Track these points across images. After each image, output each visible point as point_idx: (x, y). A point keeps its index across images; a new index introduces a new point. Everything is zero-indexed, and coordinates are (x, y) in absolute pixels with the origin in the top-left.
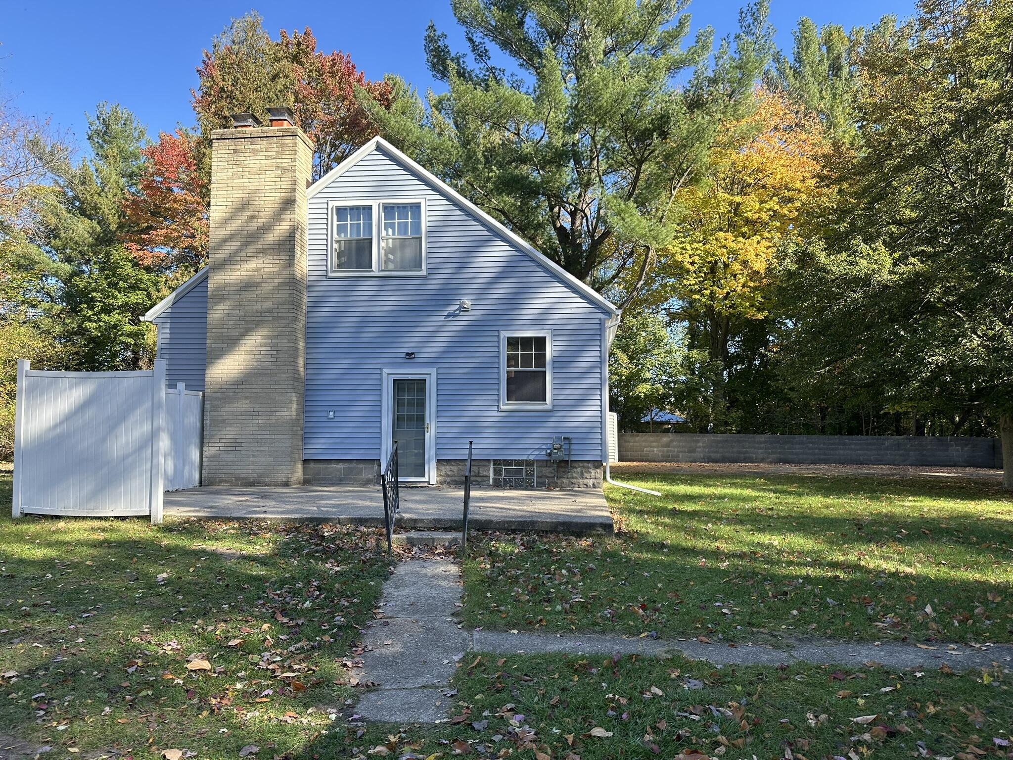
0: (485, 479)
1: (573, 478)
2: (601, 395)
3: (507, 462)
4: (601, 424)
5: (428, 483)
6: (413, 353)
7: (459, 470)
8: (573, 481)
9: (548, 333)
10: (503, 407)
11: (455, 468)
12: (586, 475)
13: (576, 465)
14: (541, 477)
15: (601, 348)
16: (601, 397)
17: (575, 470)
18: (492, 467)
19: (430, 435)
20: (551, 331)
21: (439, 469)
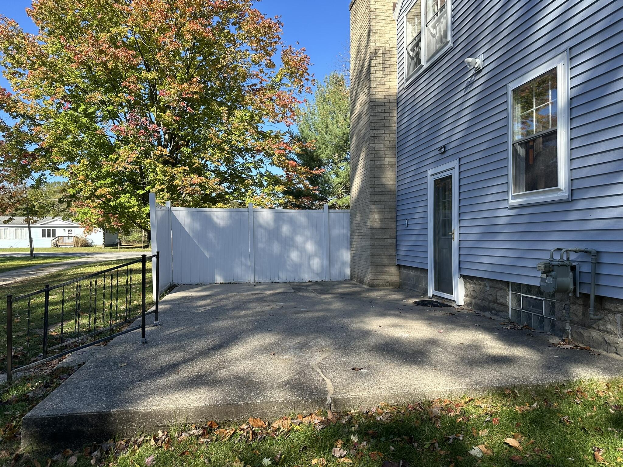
0: (502, 308)
1: (607, 332)
3: (527, 289)
5: (455, 302)
6: (444, 147)
7: (480, 291)
8: (608, 337)
9: (560, 60)
10: (513, 202)
11: (477, 288)
13: (612, 307)
17: (611, 317)
18: (511, 292)
19: (455, 244)
20: (566, 53)
21: (466, 288)
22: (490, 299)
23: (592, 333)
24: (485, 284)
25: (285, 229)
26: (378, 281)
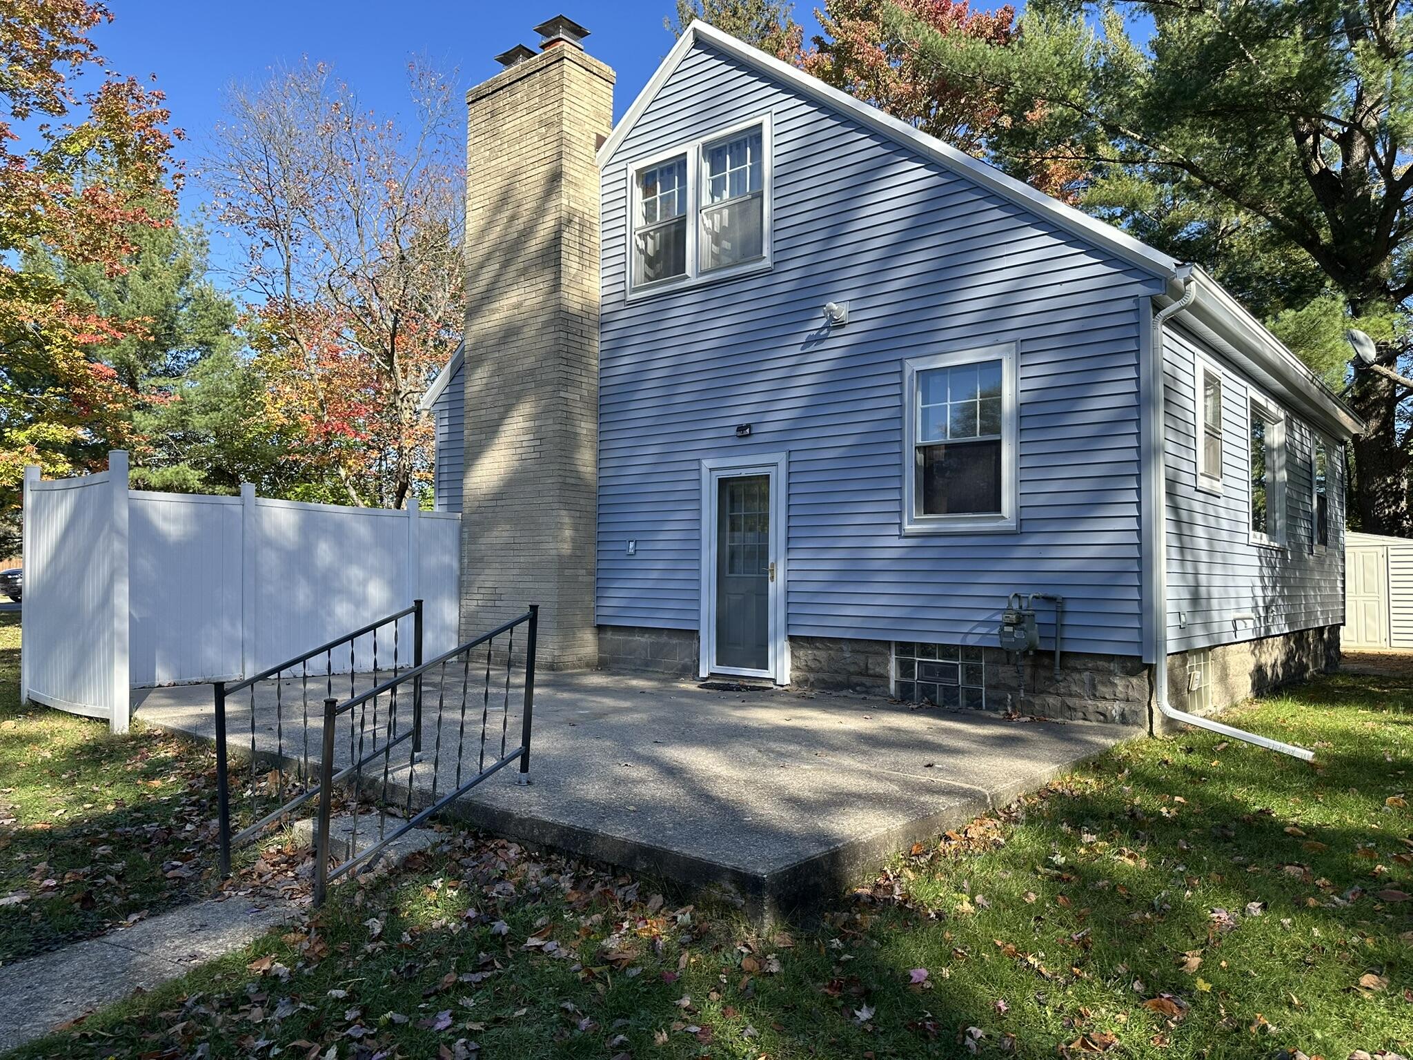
0: (879, 682)
1: (1071, 695)
2: (1139, 490)
3: (926, 649)
4: (1140, 565)
5: (774, 680)
6: (749, 426)
7: (830, 659)
8: (1071, 702)
9: (1009, 351)
10: (909, 528)
11: (822, 655)
12: (1102, 690)
13: (1078, 664)
14: (995, 687)
15: (1138, 371)
16: (1139, 496)
17: (1076, 676)
18: (894, 656)
19: (776, 587)
20: (1014, 344)
21: (793, 656)
22: (852, 670)
23: (1047, 699)
24: (841, 648)
25: (325, 552)
26: (566, 659)
